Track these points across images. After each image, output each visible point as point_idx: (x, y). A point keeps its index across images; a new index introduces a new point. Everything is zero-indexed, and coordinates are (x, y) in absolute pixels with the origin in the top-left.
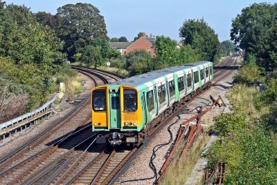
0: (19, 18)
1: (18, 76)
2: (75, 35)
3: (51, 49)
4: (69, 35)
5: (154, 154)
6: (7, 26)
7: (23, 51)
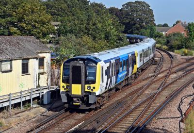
0: (98, 11)
1: (94, 48)
2: (133, 22)
3: (116, 31)
4: (129, 22)
5: (181, 102)
6: (89, 16)
7: (99, 32)
